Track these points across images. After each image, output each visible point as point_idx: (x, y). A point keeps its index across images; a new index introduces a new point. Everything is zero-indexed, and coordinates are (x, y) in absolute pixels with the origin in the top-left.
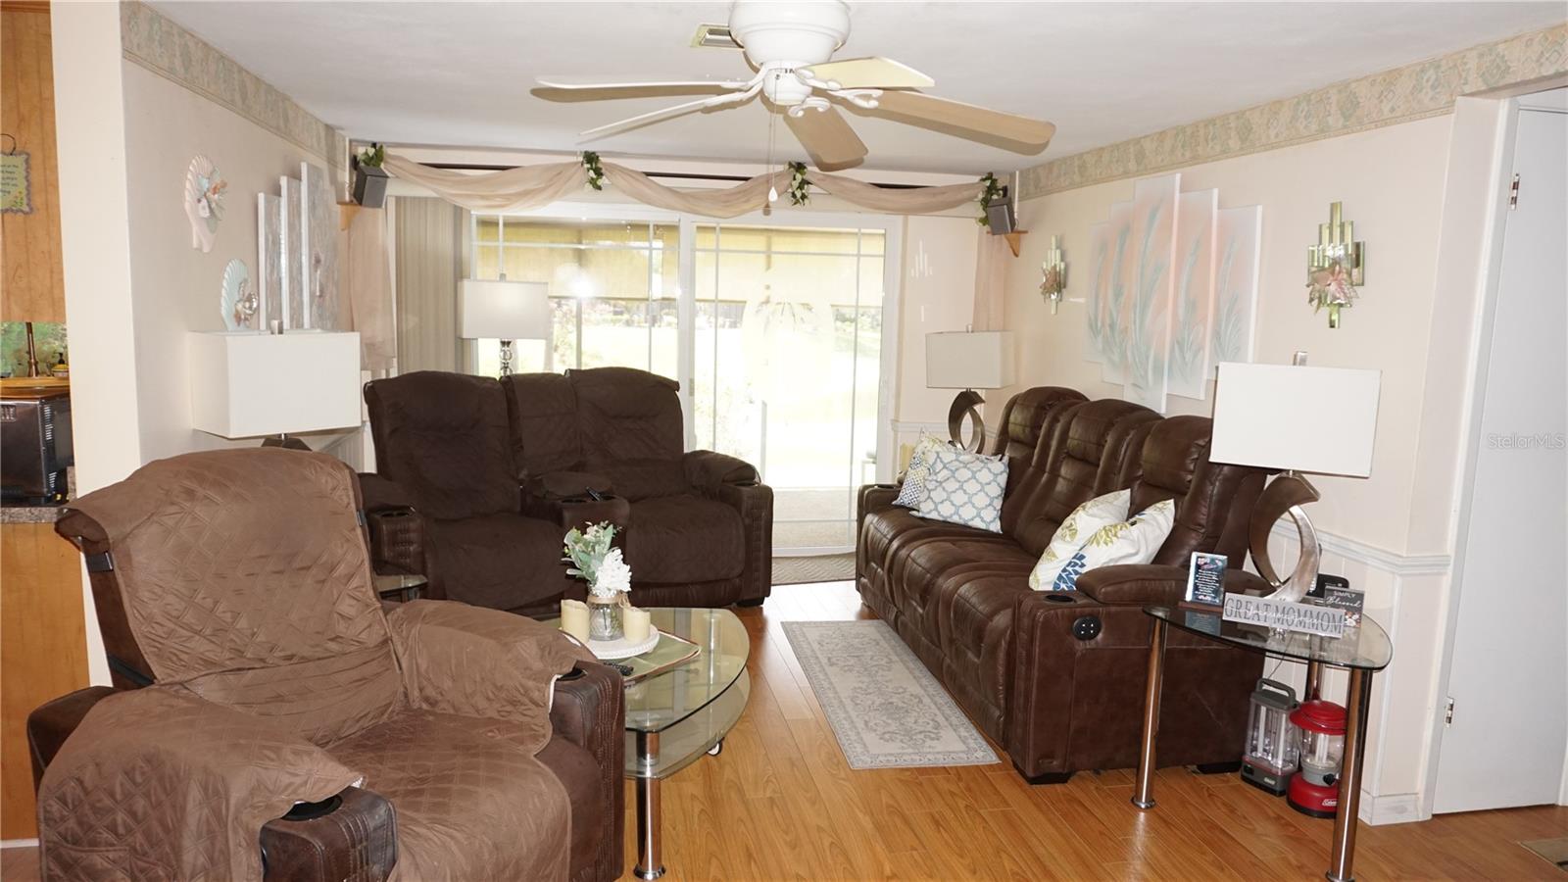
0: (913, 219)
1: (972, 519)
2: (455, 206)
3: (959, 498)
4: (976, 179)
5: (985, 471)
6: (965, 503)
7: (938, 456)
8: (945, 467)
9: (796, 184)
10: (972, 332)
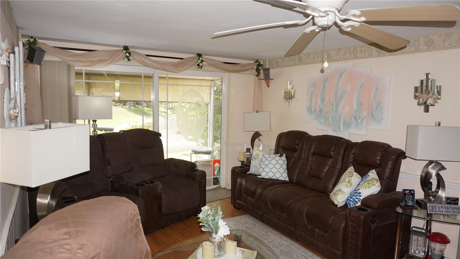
0: (232, 74)
1: (280, 177)
2: (68, 65)
3: (274, 170)
4: (253, 62)
5: (281, 160)
6: (277, 172)
7: (263, 156)
8: (266, 160)
9: (199, 61)
10: (258, 112)
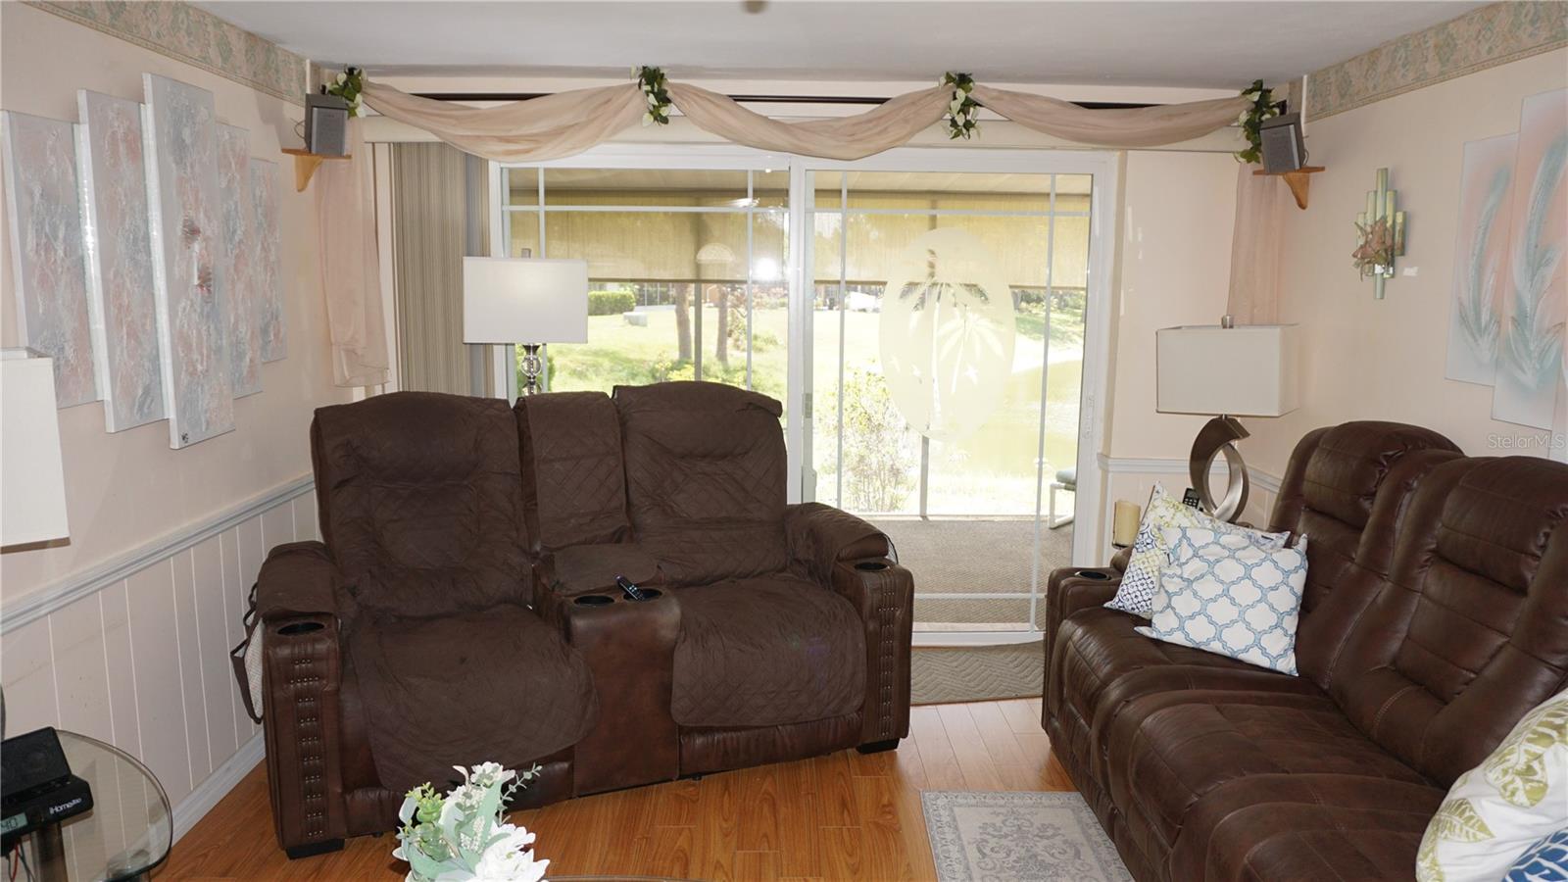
0: (1133, 155)
1: (1246, 650)
2: (467, 154)
3: (1222, 611)
4: (1237, 93)
5: (1268, 564)
6: (1234, 622)
7: (1184, 536)
8: (1196, 555)
9: (956, 105)
10: (1231, 327)
